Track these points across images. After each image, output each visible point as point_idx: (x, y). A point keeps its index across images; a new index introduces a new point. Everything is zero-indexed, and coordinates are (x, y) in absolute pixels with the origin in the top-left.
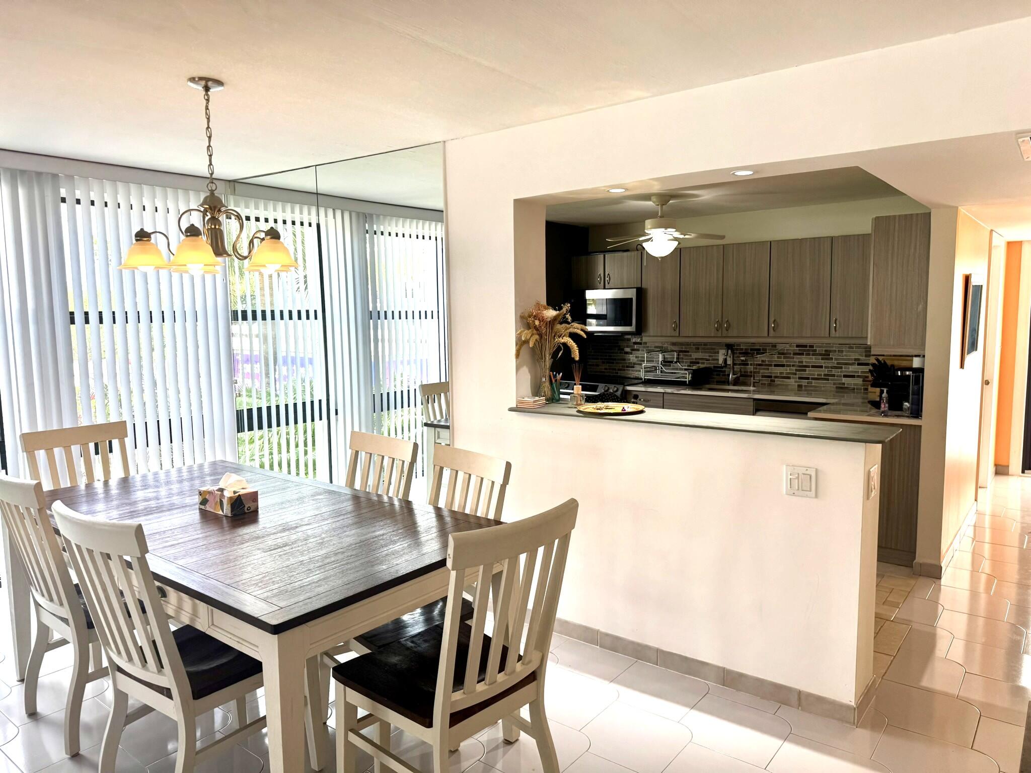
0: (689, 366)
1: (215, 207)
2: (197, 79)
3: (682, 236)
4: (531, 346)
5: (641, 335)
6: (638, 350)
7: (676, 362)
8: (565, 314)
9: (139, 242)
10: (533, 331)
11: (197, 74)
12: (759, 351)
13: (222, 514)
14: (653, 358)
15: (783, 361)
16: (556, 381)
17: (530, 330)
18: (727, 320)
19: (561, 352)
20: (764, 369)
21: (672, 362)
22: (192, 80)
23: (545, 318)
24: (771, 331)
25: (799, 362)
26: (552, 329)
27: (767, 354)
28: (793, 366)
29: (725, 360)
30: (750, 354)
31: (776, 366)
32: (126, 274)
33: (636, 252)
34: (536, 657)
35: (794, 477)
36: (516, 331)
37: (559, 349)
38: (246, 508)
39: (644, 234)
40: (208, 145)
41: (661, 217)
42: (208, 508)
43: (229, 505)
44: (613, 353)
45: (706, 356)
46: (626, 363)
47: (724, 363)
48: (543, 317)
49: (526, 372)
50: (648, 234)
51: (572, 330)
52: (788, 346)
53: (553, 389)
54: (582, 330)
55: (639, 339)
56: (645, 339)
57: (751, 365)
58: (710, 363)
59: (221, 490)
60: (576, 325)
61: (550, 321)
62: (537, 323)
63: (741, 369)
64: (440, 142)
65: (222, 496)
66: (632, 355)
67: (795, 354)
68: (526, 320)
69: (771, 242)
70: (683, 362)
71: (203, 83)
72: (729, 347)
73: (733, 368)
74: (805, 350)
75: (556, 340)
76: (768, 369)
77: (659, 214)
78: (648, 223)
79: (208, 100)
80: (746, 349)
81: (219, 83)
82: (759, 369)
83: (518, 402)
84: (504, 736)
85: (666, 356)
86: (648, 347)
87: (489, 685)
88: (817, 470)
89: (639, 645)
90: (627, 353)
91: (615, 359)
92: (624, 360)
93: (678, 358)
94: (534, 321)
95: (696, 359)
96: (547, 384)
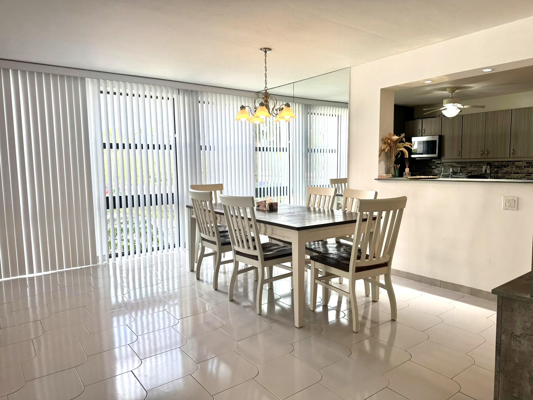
0: (466, 174)
1: (267, 96)
2: (263, 49)
3: (462, 107)
4: (386, 151)
5: (441, 159)
6: (439, 167)
7: (459, 173)
8: (402, 138)
9: (241, 110)
10: (387, 145)
11: (263, 47)
12: (505, 166)
13: (265, 209)
14: (447, 171)
15: (519, 171)
16: (397, 168)
17: (386, 145)
18: (487, 150)
19: (400, 155)
20: (508, 175)
21: (457, 173)
22: (261, 49)
23: (393, 139)
24: (511, 155)
25: (527, 171)
26: (396, 145)
27: (509, 167)
28: (524, 173)
29: (486, 171)
30: (500, 167)
31: (514, 173)
32: (236, 122)
33: (439, 118)
34: (388, 256)
35: (507, 201)
36: (379, 145)
37: (399, 154)
38: (274, 208)
39: (443, 106)
40: (265, 73)
41: (451, 98)
42: (260, 208)
43: (269, 206)
44: (425, 169)
45: (476, 169)
46: (432, 174)
47: (485, 172)
48: (392, 139)
49: (383, 163)
50: (445, 107)
51: (405, 145)
52: (521, 163)
53: (396, 172)
54: (410, 145)
55: (440, 162)
56: (443, 161)
57: (500, 173)
58: (478, 173)
59: (265, 201)
60: (407, 143)
61: (395, 141)
62: (389, 141)
63: (494, 175)
64: (348, 67)
65: (266, 203)
66: (436, 170)
67: (525, 167)
68: (384, 141)
69: (512, 110)
70: (463, 173)
71: (264, 50)
72: (489, 164)
73: (491, 175)
74: (531, 165)
75: (398, 149)
76: (510, 175)
77: (451, 97)
78: (445, 101)
79: (266, 56)
80: (498, 165)
81: (270, 49)
82: (506, 175)
83: (379, 176)
84: (372, 299)
85: (454, 170)
86: (444, 165)
87: (370, 260)
88: (518, 198)
89: (432, 279)
90: (433, 169)
91: (427, 172)
92: (432, 172)
93: (460, 171)
94: (388, 141)
95: (470, 171)
96: (393, 169)
